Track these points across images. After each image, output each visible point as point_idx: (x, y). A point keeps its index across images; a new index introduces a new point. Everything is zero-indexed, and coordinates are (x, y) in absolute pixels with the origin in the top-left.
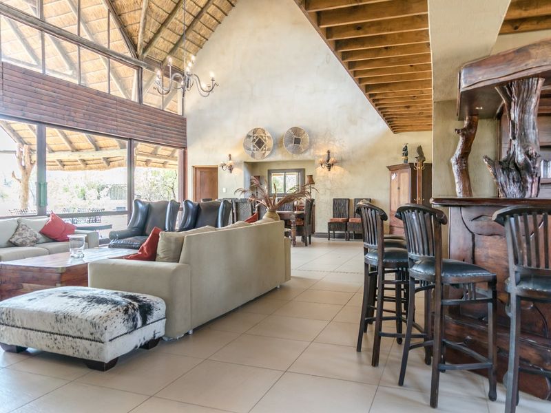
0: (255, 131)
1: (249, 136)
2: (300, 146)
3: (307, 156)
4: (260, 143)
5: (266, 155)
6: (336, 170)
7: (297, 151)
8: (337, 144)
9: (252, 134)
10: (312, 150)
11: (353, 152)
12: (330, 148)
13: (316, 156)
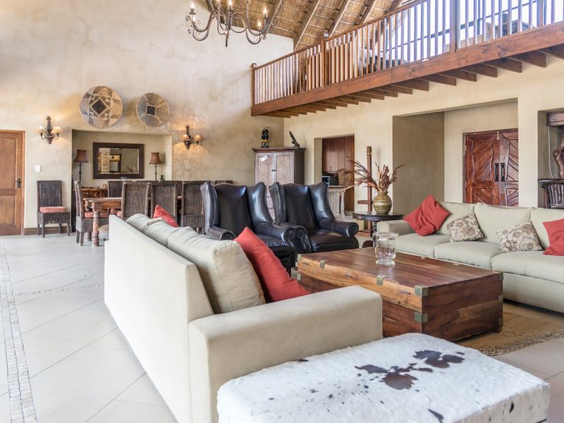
0: (97, 90)
1: (87, 95)
2: (155, 116)
3: (162, 129)
4: (99, 107)
5: (110, 124)
6: (195, 149)
7: (152, 123)
8: (197, 119)
9: (91, 94)
10: (169, 124)
11: (213, 130)
12: (190, 123)
13: (173, 131)
